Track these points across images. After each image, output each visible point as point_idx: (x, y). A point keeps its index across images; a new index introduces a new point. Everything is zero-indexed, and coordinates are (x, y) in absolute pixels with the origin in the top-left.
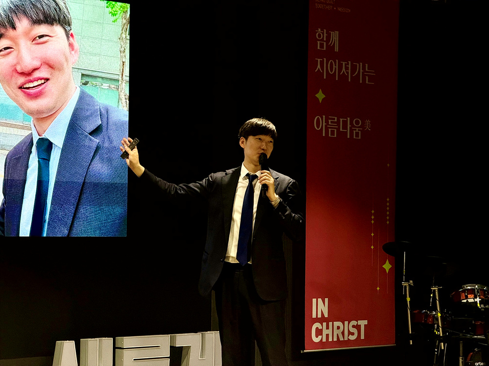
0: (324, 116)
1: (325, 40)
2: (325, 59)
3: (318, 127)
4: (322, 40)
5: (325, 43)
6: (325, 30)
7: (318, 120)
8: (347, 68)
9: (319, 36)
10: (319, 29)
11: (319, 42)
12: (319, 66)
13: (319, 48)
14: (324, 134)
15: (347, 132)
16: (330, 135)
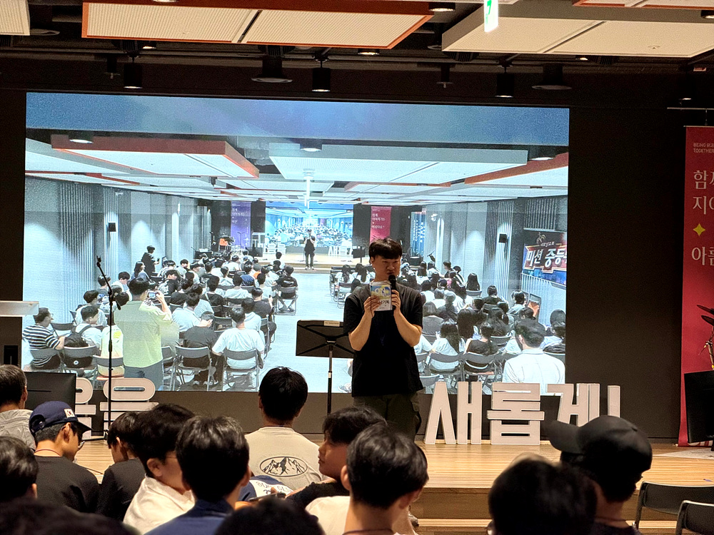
0: (704, 248)
1: (705, 179)
2: (705, 197)
3: (696, 257)
4: (702, 180)
5: (705, 183)
6: (705, 172)
7: (696, 251)
9: (698, 177)
10: (698, 171)
11: (697, 183)
12: (697, 203)
13: (697, 188)
14: (703, 264)
16: (711, 264)
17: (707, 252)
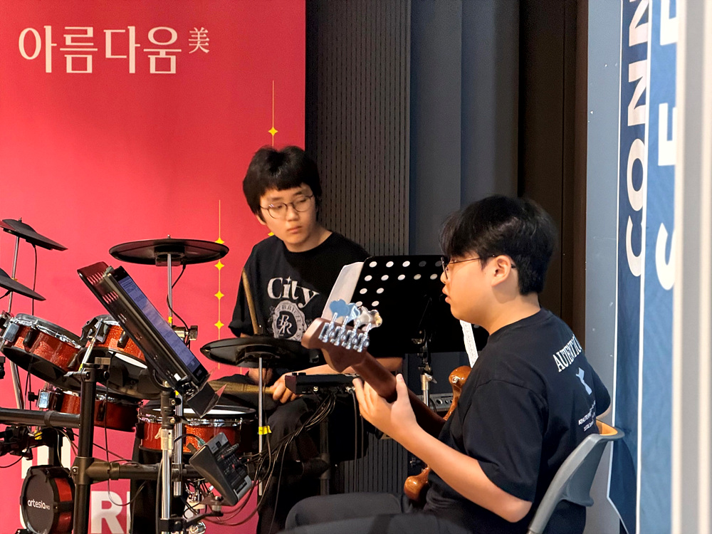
0: (48, 29)
3: (30, 53)
14: (49, 69)
15: (127, 61)
16: (69, 70)
17: (58, 39)
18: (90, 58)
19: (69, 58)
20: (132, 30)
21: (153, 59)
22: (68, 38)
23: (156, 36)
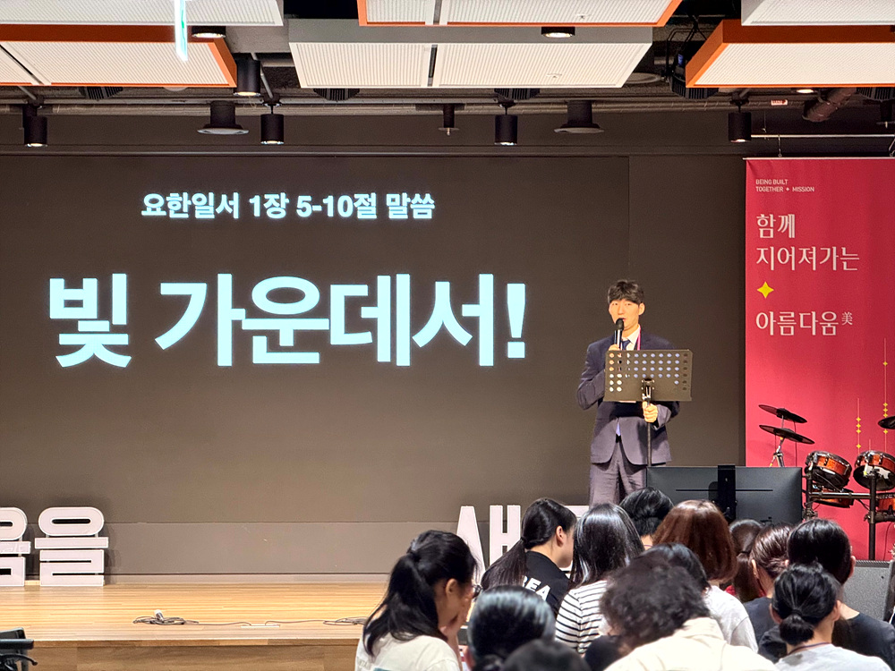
0: (772, 313)
1: (772, 225)
2: (772, 248)
3: (763, 324)
4: (769, 226)
5: (772, 231)
6: (772, 216)
7: (762, 317)
8: (809, 255)
9: (763, 222)
10: (763, 216)
11: (762, 230)
12: (762, 257)
13: (762, 236)
14: (772, 333)
15: (811, 329)
16: (782, 334)
17: (777, 318)
18: (792, 328)
19: (782, 328)
20: (814, 313)
21: (824, 328)
22: (782, 318)
23: (826, 316)
